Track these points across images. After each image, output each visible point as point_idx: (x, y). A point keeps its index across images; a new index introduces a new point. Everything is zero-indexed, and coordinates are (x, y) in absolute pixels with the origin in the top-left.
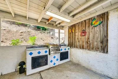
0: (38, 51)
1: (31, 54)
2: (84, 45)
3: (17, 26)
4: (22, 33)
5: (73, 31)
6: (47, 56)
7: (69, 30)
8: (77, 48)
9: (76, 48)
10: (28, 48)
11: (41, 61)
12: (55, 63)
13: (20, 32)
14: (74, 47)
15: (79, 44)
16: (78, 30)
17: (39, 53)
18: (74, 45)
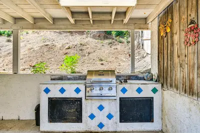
0: (59, 87)
1: (47, 91)
2: (193, 79)
3: (68, 34)
4: (69, 48)
5: (168, 30)
6: (80, 100)
7: (159, 26)
8: (177, 89)
9: (175, 90)
10: (54, 79)
11: (65, 109)
12: (104, 123)
13: (66, 47)
14: (171, 86)
15: (182, 75)
16: (178, 23)
17: (62, 91)
18: (171, 80)
